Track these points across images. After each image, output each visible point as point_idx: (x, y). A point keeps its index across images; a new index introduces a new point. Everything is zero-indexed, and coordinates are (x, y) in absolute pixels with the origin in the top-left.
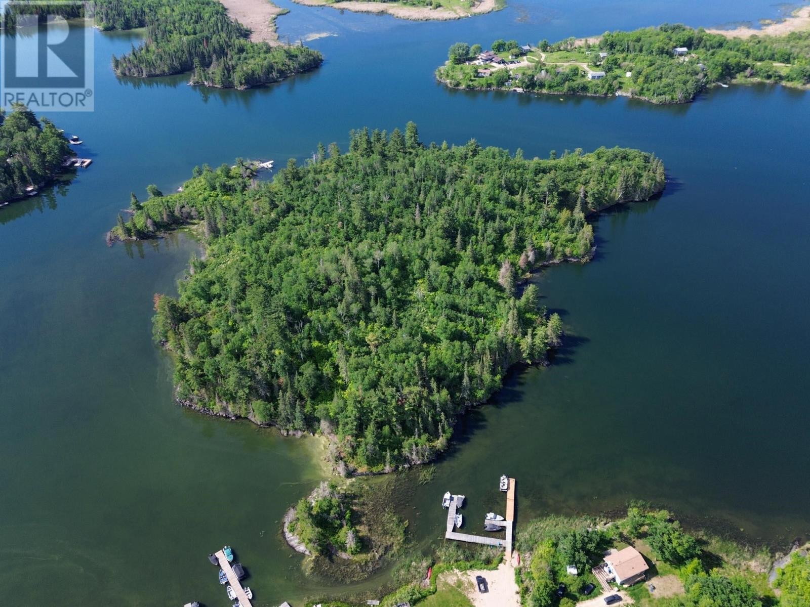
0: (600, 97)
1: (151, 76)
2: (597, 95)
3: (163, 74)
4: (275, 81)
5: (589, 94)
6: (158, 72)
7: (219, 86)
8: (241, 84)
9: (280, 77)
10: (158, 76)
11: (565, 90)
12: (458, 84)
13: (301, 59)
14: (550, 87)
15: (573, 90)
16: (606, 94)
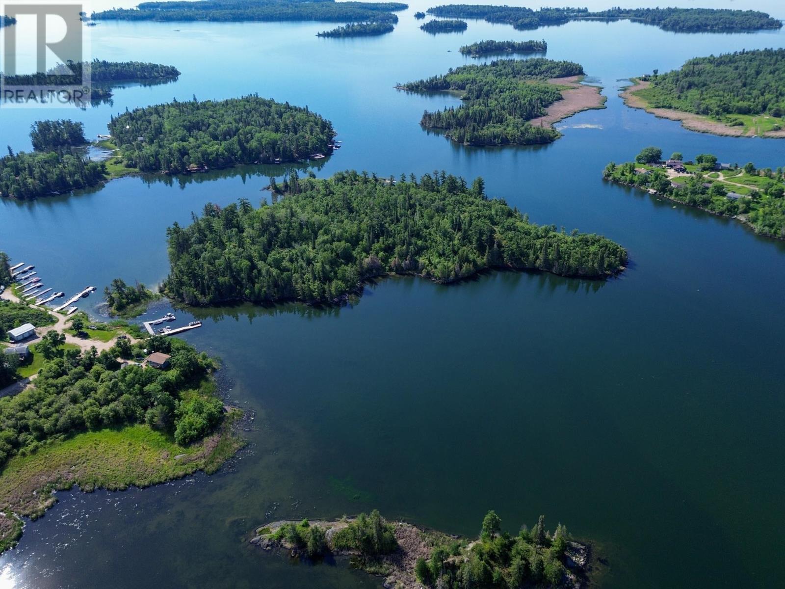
0: (714, 215)
1: (434, 127)
2: (714, 212)
3: (442, 128)
4: (495, 145)
5: (706, 210)
6: (439, 126)
7: (456, 140)
8: (467, 141)
9: (500, 143)
10: (438, 128)
11: (687, 201)
12: (609, 175)
13: (530, 136)
14: (677, 195)
15: (695, 202)
16: (722, 213)
